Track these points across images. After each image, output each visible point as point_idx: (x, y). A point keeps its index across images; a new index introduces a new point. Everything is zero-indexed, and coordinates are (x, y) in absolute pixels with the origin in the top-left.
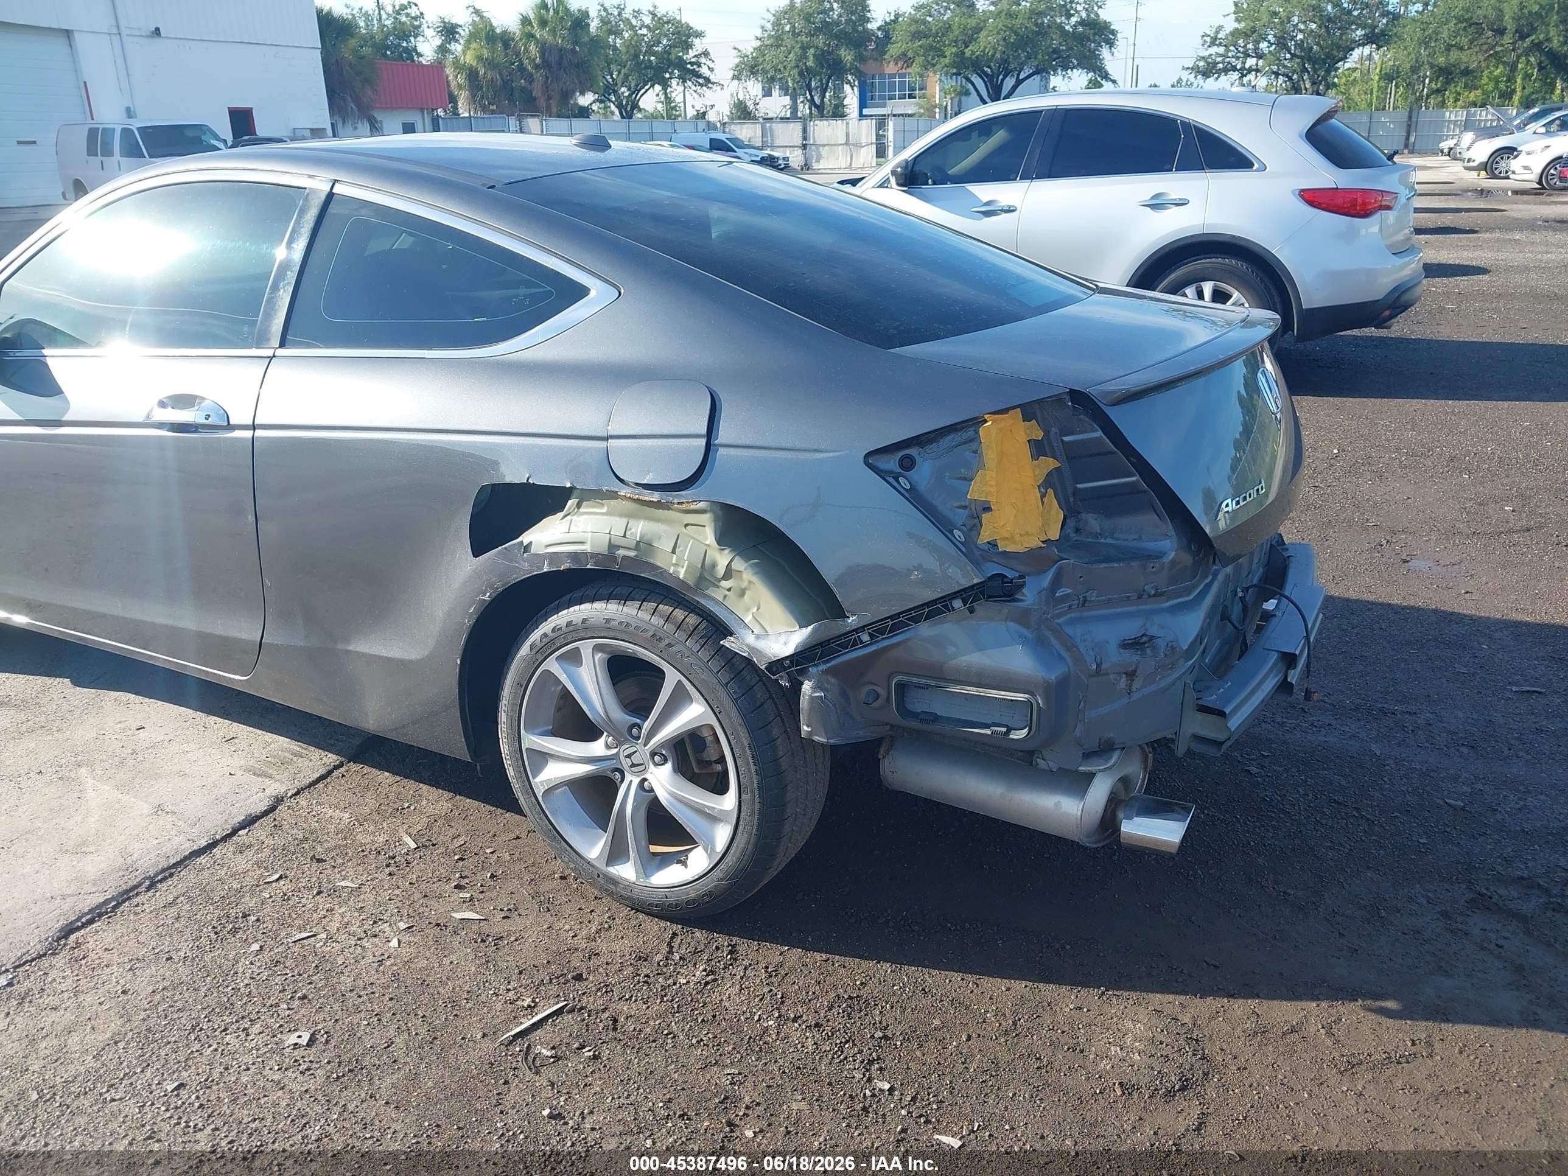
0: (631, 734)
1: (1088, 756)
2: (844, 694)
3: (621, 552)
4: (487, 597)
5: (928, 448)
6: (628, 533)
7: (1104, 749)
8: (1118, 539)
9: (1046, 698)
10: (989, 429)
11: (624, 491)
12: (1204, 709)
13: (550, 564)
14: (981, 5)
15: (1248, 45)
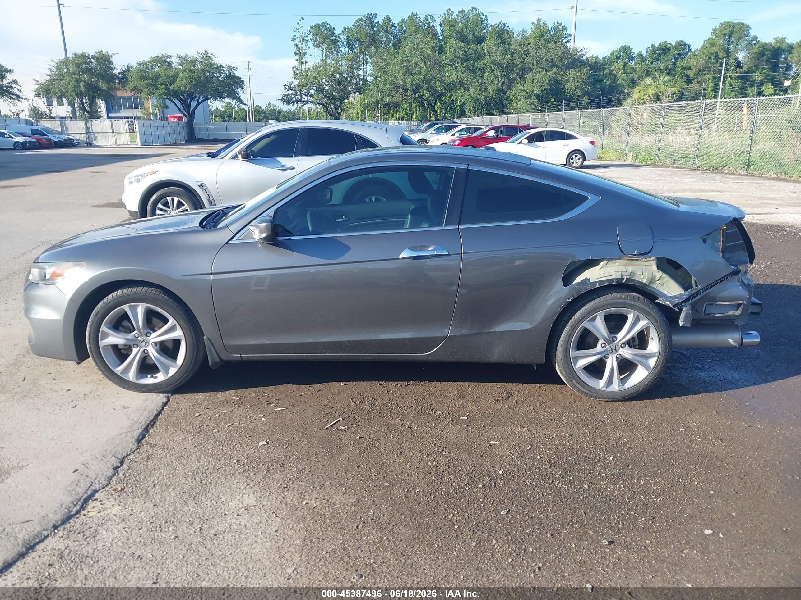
3: (625, 277)
4: (570, 300)
6: (627, 270)
11: (625, 257)
14: (175, 65)
15: (305, 91)
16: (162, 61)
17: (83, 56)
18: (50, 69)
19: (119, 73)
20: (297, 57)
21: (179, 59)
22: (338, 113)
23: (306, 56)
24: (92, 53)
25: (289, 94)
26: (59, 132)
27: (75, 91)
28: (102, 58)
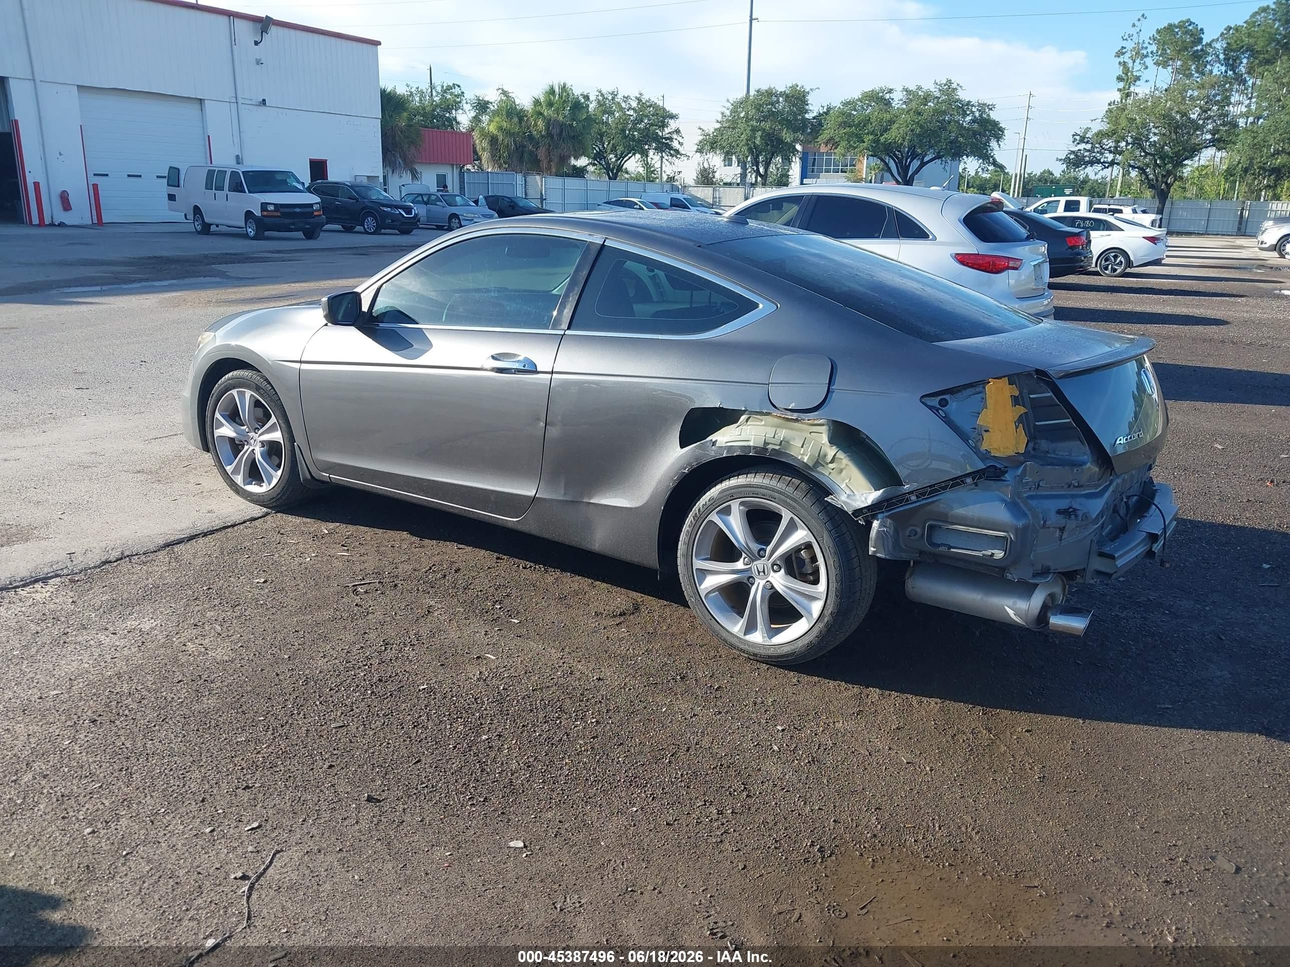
0: (760, 554)
1: (1036, 575)
2: (896, 531)
3: (770, 447)
4: (686, 471)
5: (956, 395)
6: (776, 436)
7: (1044, 572)
8: (1057, 455)
9: (1016, 535)
10: (992, 387)
11: (775, 413)
12: (1102, 554)
13: (727, 452)
14: (896, 104)
15: (1109, 143)
16: (879, 99)
17: (770, 93)
18: (723, 114)
19: (814, 118)
20: (1121, 85)
21: (905, 93)
22: (1166, 183)
23: (1138, 83)
24: (781, 88)
25: (1079, 150)
26: (709, 204)
27: (748, 144)
28: (793, 96)
